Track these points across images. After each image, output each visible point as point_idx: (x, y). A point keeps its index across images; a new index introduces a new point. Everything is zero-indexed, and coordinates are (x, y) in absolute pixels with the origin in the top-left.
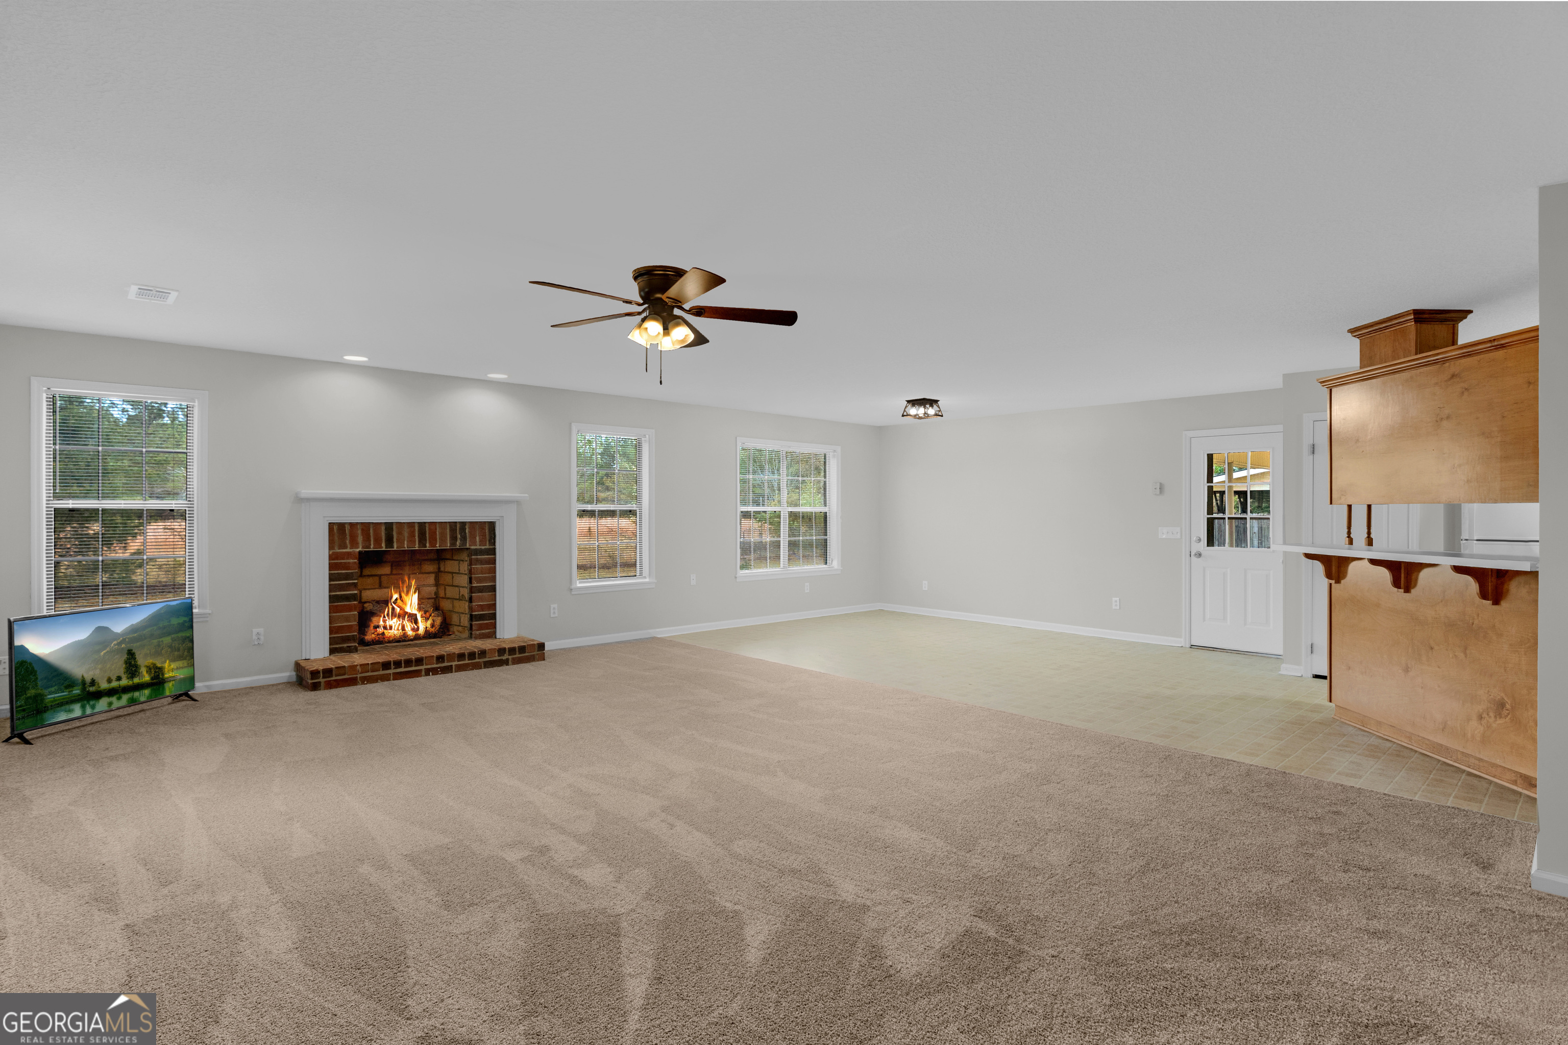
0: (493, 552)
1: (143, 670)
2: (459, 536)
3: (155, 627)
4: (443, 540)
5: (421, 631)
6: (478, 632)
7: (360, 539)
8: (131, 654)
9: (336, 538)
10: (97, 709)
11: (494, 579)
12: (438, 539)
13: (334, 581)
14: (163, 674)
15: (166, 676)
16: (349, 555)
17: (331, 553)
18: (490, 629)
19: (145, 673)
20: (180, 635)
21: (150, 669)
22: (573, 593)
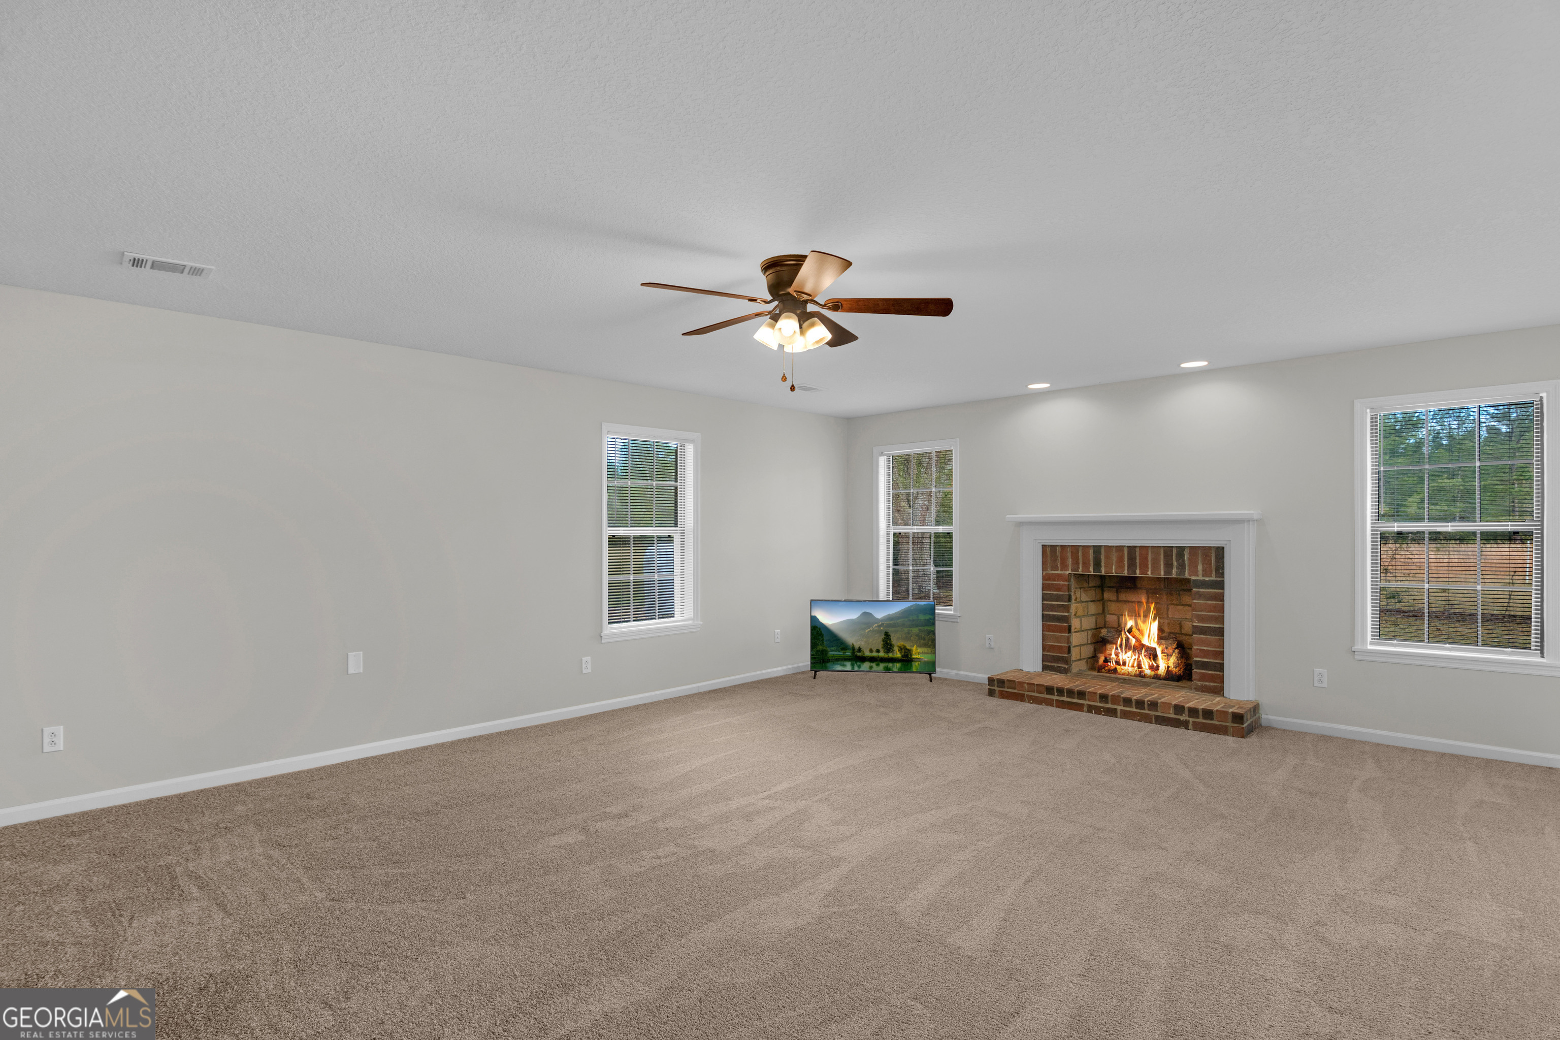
0: (1221, 585)
1: (896, 649)
2: (1175, 563)
3: (906, 619)
4: (1156, 567)
5: (1162, 670)
6: (1199, 683)
7: (1070, 561)
8: (887, 635)
9: (1049, 559)
10: (862, 669)
11: (1221, 619)
12: (1150, 566)
13: (1046, 601)
14: (911, 655)
15: (913, 656)
16: (1059, 577)
17: (1044, 574)
18: (1215, 682)
19: (897, 651)
20: (926, 628)
21: (901, 649)
22: (1356, 657)
